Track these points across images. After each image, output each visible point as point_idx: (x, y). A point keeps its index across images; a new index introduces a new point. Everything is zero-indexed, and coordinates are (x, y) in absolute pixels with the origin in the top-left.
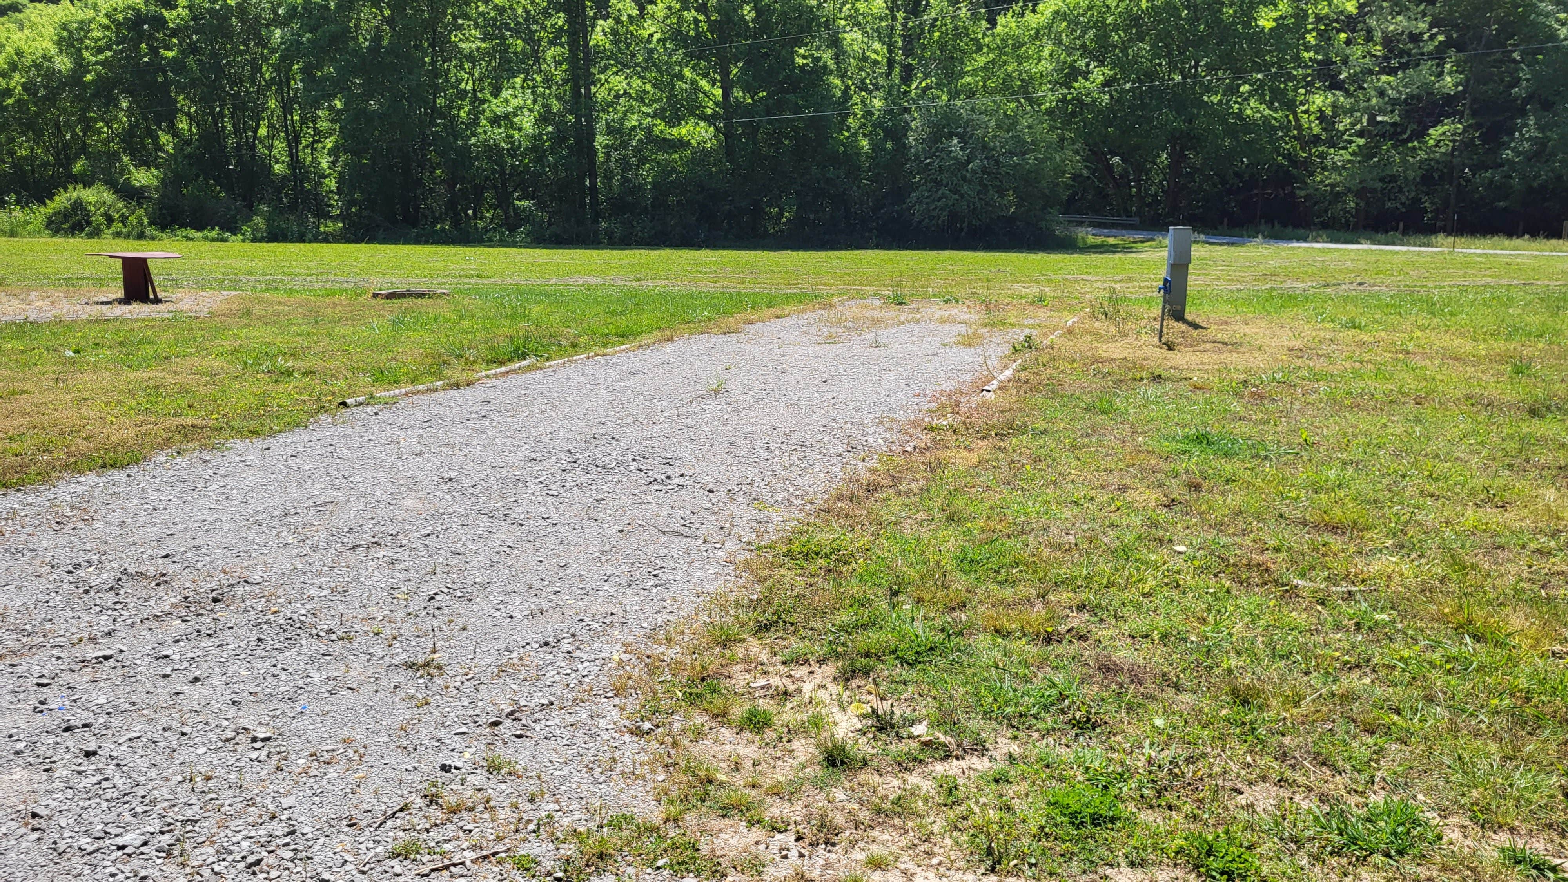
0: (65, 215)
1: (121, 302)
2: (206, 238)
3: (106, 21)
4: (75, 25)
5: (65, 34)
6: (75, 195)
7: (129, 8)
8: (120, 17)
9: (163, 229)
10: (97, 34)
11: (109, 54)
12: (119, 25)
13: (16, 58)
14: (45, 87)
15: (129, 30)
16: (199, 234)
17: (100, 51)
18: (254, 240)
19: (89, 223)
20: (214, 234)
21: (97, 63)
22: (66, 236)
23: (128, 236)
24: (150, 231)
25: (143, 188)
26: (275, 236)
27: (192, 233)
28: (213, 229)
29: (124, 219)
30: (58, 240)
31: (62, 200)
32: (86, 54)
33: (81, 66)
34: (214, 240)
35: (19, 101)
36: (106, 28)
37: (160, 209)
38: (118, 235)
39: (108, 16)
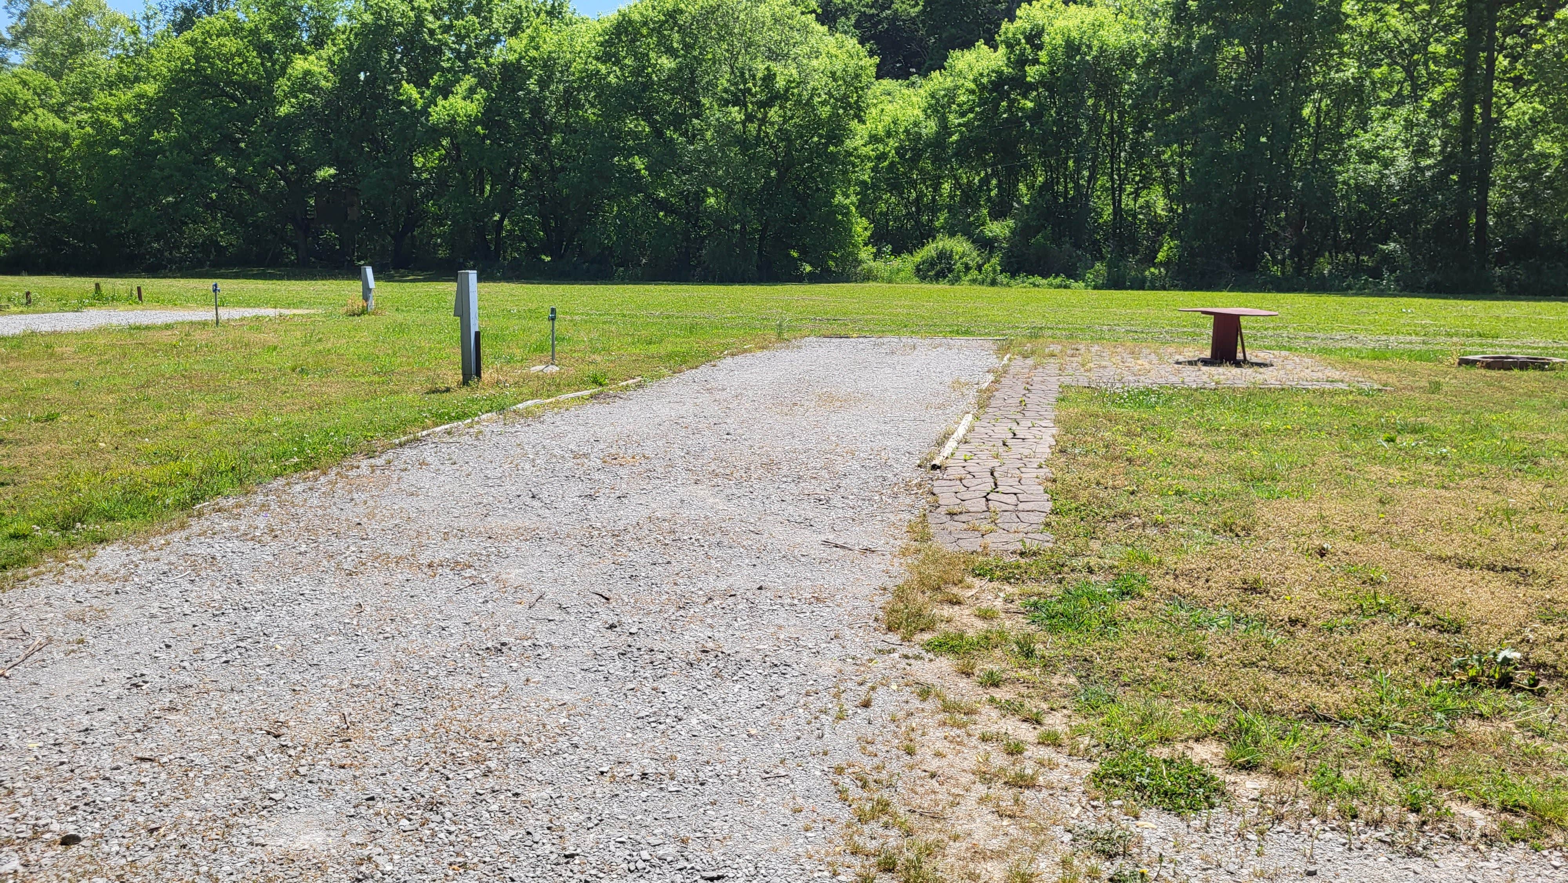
0: (931, 263)
1: (1205, 362)
2: (1050, 285)
3: (972, 86)
4: (943, 93)
5: (933, 102)
6: (941, 245)
7: (993, 71)
8: (985, 80)
9: (1013, 276)
10: (963, 98)
11: (971, 116)
12: (982, 87)
13: (892, 126)
14: (912, 150)
15: (990, 92)
16: (1045, 281)
17: (963, 115)
18: (1096, 287)
19: (950, 270)
20: (1058, 280)
21: (960, 125)
22: (931, 282)
23: (982, 283)
24: (1001, 278)
25: (995, 239)
26: (1116, 282)
27: (1038, 280)
28: (1057, 276)
29: (979, 268)
30: (927, 286)
31: (930, 250)
32: (951, 117)
33: (945, 129)
34: (1059, 286)
35: (892, 164)
36: (972, 92)
37: (1009, 257)
38: (974, 281)
39: (975, 81)
